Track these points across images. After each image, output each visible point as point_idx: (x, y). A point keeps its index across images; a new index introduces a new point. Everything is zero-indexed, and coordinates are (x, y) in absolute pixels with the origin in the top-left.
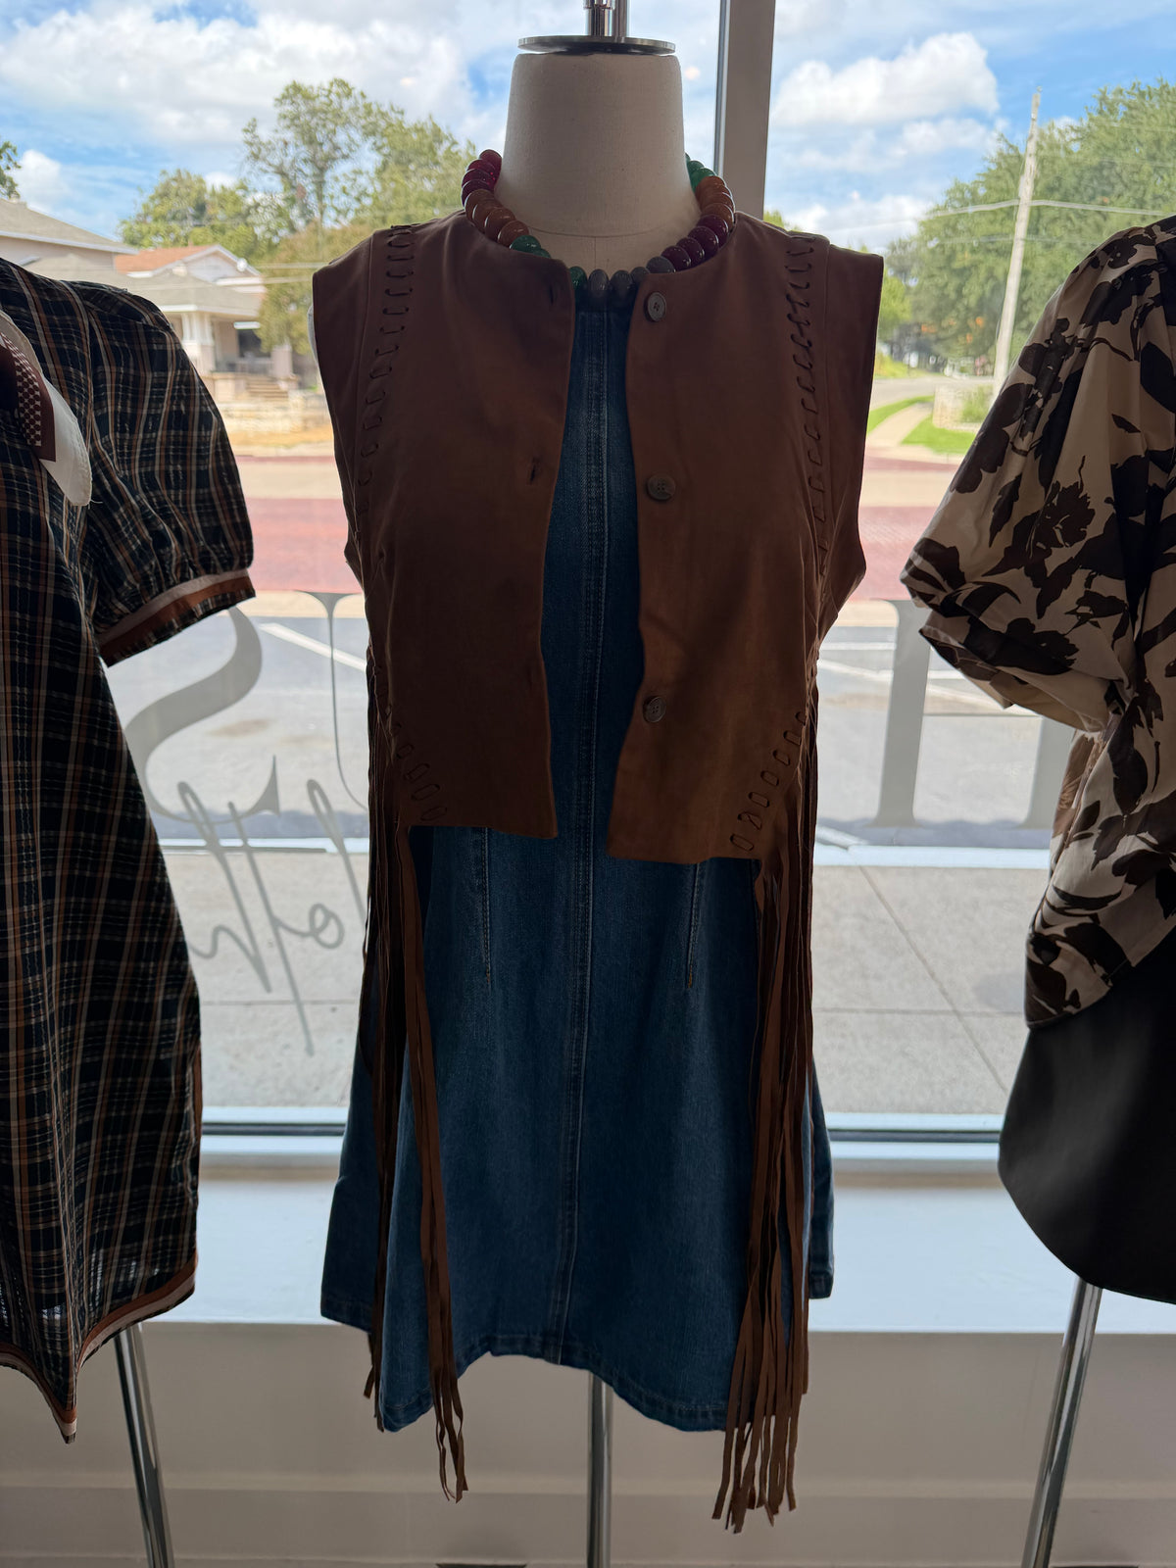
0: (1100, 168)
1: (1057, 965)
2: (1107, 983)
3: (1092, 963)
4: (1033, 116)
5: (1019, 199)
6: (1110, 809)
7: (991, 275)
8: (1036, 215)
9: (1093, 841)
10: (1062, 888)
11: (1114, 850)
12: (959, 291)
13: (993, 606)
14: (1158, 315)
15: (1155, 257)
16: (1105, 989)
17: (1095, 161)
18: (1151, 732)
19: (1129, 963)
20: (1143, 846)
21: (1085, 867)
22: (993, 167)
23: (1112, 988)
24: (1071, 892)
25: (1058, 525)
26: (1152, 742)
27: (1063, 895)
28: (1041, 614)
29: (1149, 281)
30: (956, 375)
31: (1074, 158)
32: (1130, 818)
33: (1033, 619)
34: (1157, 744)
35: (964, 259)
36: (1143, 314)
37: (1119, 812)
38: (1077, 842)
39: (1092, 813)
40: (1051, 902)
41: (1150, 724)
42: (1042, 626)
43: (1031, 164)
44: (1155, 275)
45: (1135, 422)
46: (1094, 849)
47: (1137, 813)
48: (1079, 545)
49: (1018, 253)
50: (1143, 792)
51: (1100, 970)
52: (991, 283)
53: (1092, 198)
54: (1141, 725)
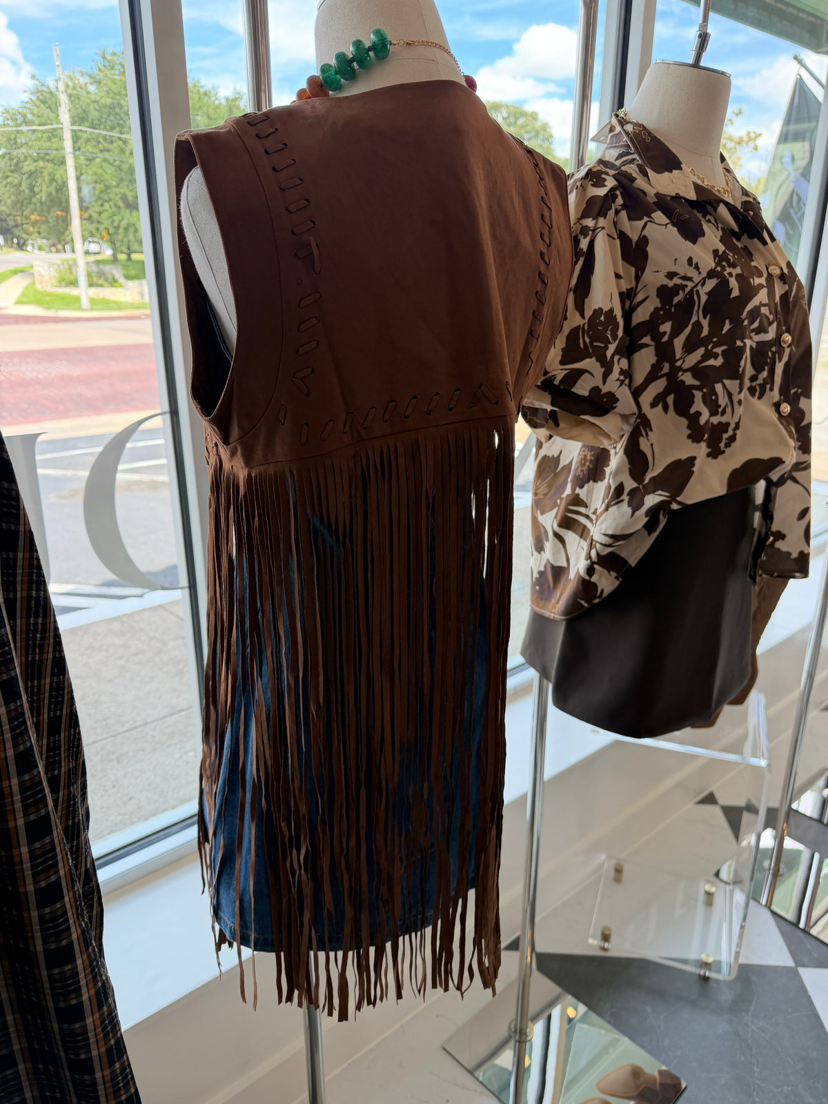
0: (112, 107)
1: (594, 579)
2: (618, 579)
3: (609, 572)
4: (57, 63)
5: (62, 124)
6: (630, 484)
7: (53, 180)
8: (76, 138)
9: (625, 503)
10: (610, 532)
11: (643, 504)
12: (31, 188)
13: (579, 381)
14: (624, 214)
15: (616, 183)
16: (618, 583)
17: (109, 101)
18: (648, 439)
19: (630, 565)
20: (662, 498)
21: (626, 518)
22: (34, 98)
23: (621, 582)
24: (618, 533)
25: (608, 332)
26: (649, 444)
27: (612, 536)
28: (604, 382)
29: (617, 196)
30: (36, 251)
31: (93, 97)
32: (644, 486)
33: (601, 386)
34: (652, 445)
35: (28, 166)
36: (617, 212)
37: (635, 485)
38: (615, 507)
39: (620, 489)
40: (603, 542)
41: (647, 435)
42: (605, 390)
43: (63, 98)
44: (618, 192)
45: (622, 274)
46: (629, 506)
47: (646, 484)
48: (617, 341)
49: (70, 162)
50: (647, 471)
51: (614, 574)
52: (55, 184)
53: (112, 128)
54: (643, 436)
